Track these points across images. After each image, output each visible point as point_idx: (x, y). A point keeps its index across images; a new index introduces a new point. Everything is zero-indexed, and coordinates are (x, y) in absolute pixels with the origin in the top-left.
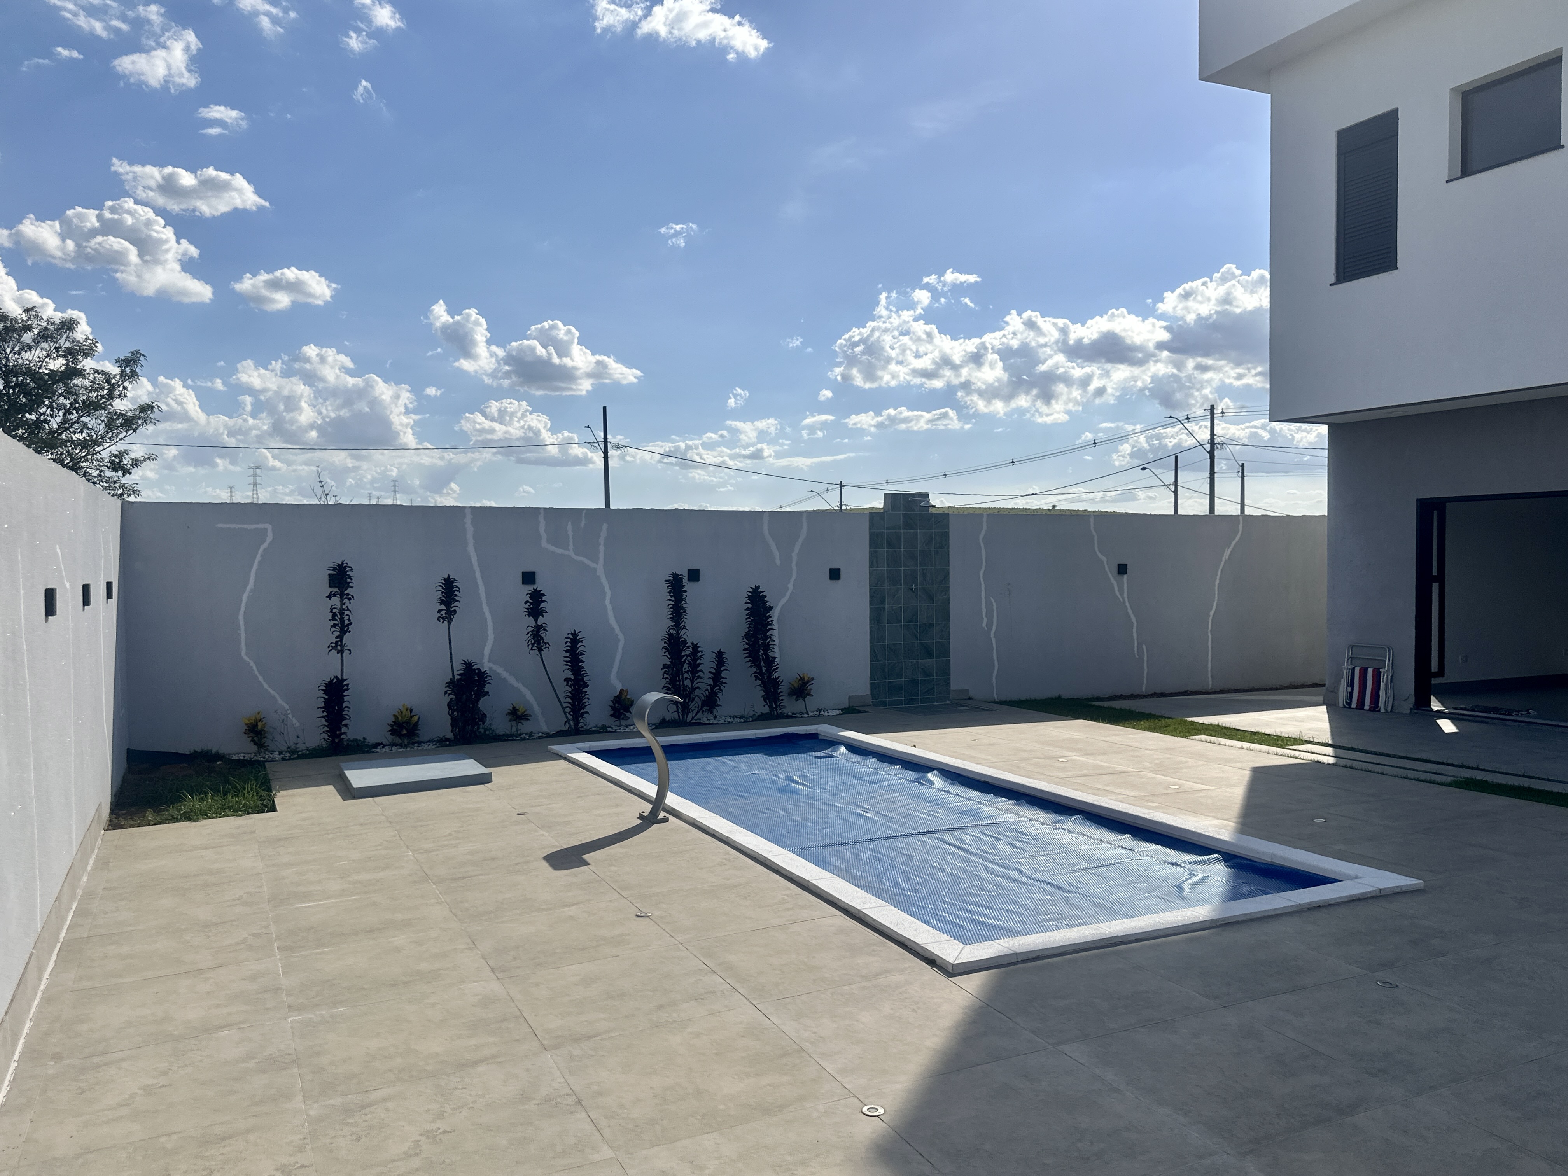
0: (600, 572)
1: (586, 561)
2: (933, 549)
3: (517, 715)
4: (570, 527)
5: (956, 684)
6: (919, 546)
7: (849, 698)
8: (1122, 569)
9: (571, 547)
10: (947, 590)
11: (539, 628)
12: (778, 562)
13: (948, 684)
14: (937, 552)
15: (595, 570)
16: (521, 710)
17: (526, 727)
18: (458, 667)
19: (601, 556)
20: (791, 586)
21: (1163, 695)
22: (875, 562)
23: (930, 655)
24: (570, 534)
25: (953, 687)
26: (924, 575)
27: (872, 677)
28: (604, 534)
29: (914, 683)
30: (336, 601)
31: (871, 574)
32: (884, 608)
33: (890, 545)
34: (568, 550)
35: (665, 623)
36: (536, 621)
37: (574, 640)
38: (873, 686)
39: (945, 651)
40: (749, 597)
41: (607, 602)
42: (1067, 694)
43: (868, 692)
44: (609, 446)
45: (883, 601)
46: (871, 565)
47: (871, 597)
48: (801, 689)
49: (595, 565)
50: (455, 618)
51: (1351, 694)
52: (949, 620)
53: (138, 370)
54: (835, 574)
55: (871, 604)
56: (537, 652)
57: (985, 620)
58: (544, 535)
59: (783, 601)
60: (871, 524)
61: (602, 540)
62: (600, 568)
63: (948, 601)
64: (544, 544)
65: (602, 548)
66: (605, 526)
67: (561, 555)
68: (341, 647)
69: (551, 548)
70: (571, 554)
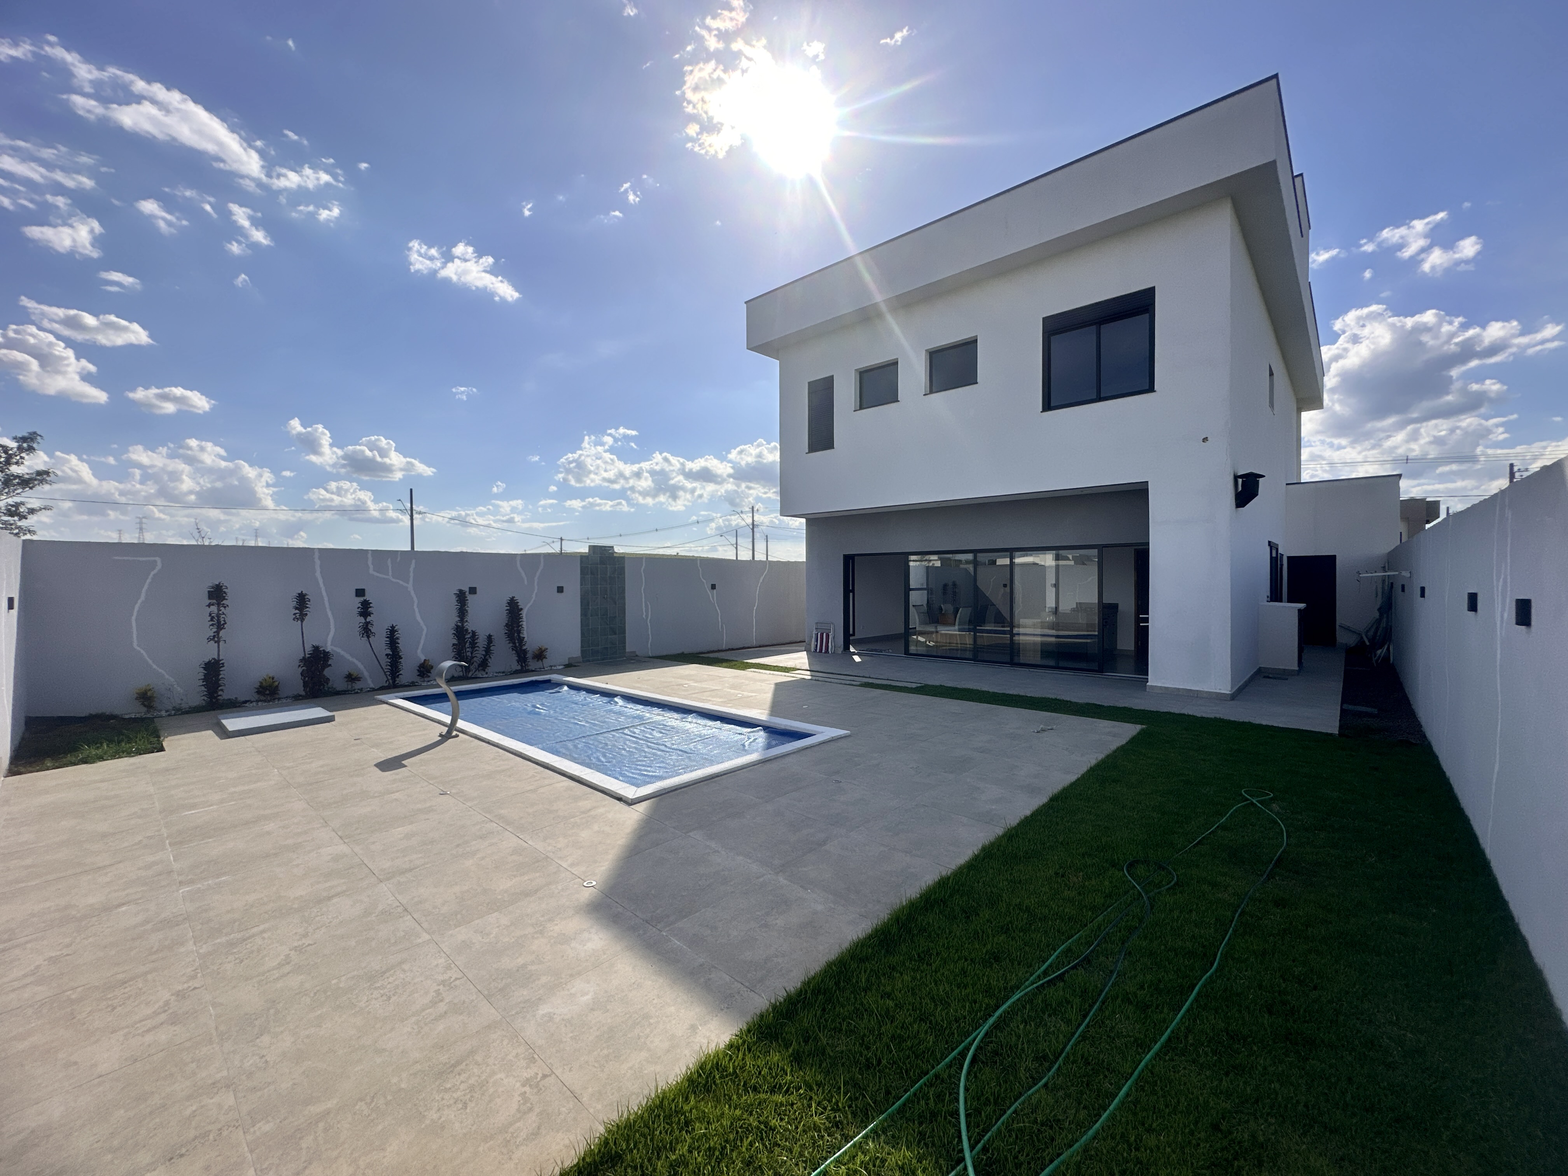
0: (411, 589)
1: (401, 582)
2: (616, 575)
3: (351, 678)
4: (389, 562)
5: (628, 649)
6: (608, 574)
7: (569, 659)
8: (713, 587)
9: (390, 573)
10: (624, 598)
11: (367, 623)
12: (526, 583)
13: (624, 647)
14: (618, 577)
15: (407, 588)
16: (355, 674)
17: (358, 685)
18: (309, 649)
19: (411, 579)
20: (534, 596)
21: (733, 649)
22: (583, 583)
23: (615, 634)
24: (390, 565)
25: (628, 650)
26: (611, 590)
27: (582, 647)
28: (413, 566)
29: (607, 648)
30: (214, 608)
31: (581, 589)
32: (589, 608)
33: (592, 573)
34: (388, 575)
35: (454, 619)
36: (365, 619)
37: (392, 631)
38: (582, 652)
39: (623, 631)
40: (508, 603)
41: (415, 607)
42: (686, 651)
43: (580, 655)
44: (414, 512)
45: (588, 605)
46: (581, 585)
47: (581, 602)
48: (540, 655)
49: (406, 585)
50: (307, 618)
51: (817, 645)
52: (625, 615)
53: (35, 445)
54: (560, 590)
55: (581, 606)
56: (366, 638)
57: (645, 614)
58: (371, 567)
59: (529, 605)
60: (581, 562)
61: (411, 569)
62: (410, 586)
63: (625, 604)
64: (371, 571)
65: (412, 574)
66: (414, 561)
67: (384, 579)
68: (216, 638)
69: (376, 574)
70: (390, 578)
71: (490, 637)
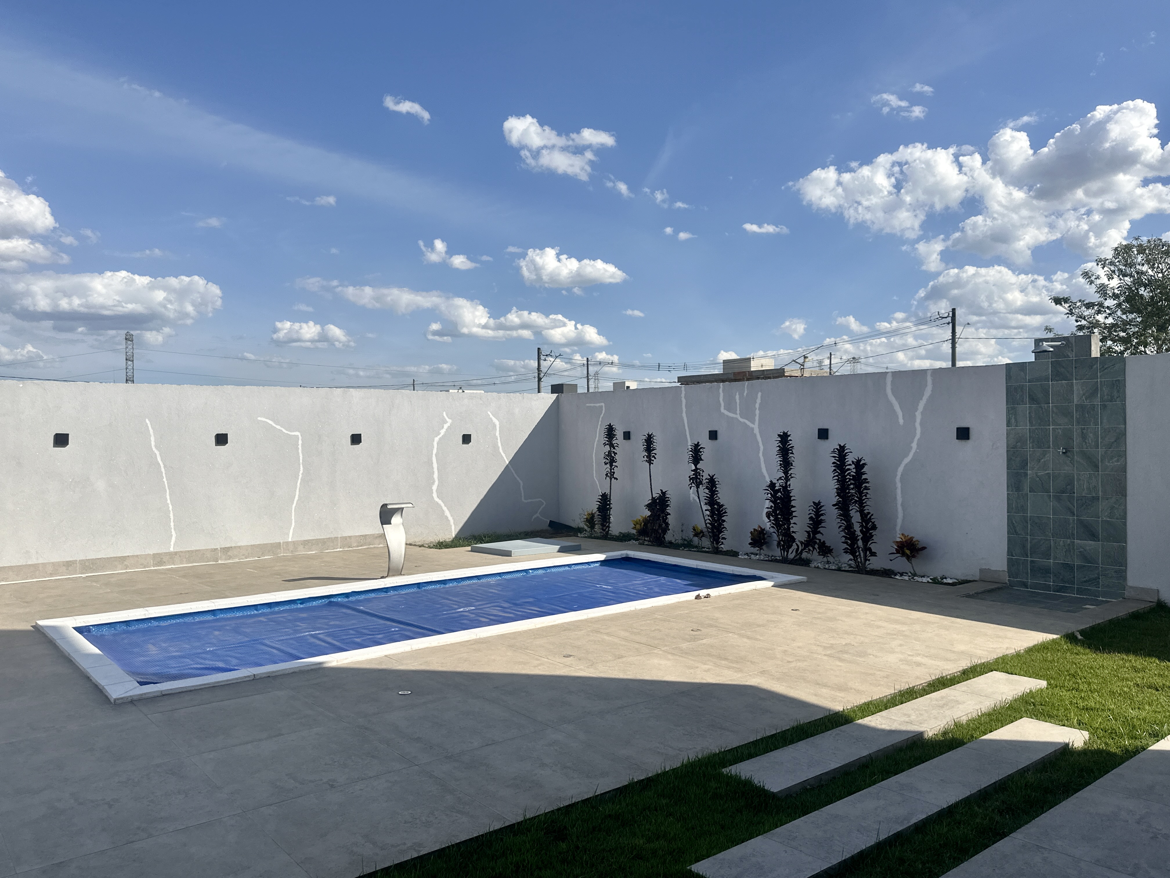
0: (756, 431)
1: (748, 422)
2: (1097, 402)
4: (737, 397)
5: (1136, 579)
6: (1075, 400)
7: (981, 570)
9: (738, 412)
10: (1123, 455)
11: (697, 471)
12: (901, 421)
13: (1122, 575)
14: (1104, 407)
15: (753, 429)
18: (657, 493)
19: (757, 418)
20: (914, 445)
22: (1013, 420)
23: (1093, 536)
24: (738, 401)
25: (1131, 582)
26: (1084, 437)
27: (1010, 552)
28: (759, 401)
29: (1069, 567)
30: (608, 448)
31: (1008, 435)
32: (1026, 474)
33: (1033, 399)
34: (736, 414)
36: (696, 466)
37: (713, 482)
38: (1011, 563)
39: (1118, 534)
41: (761, 454)
43: (1006, 569)
45: (1024, 464)
46: (1009, 424)
47: (1009, 460)
49: (753, 426)
50: (653, 461)
52: (1125, 495)
54: (963, 434)
55: (1008, 468)
56: (695, 489)
58: (722, 404)
59: (907, 460)
60: (1008, 377)
61: (757, 406)
62: (756, 427)
63: (1124, 469)
64: (722, 410)
65: (757, 412)
66: (760, 394)
67: (732, 418)
68: (611, 475)
69: (726, 413)
70: (738, 417)
71: (818, 506)
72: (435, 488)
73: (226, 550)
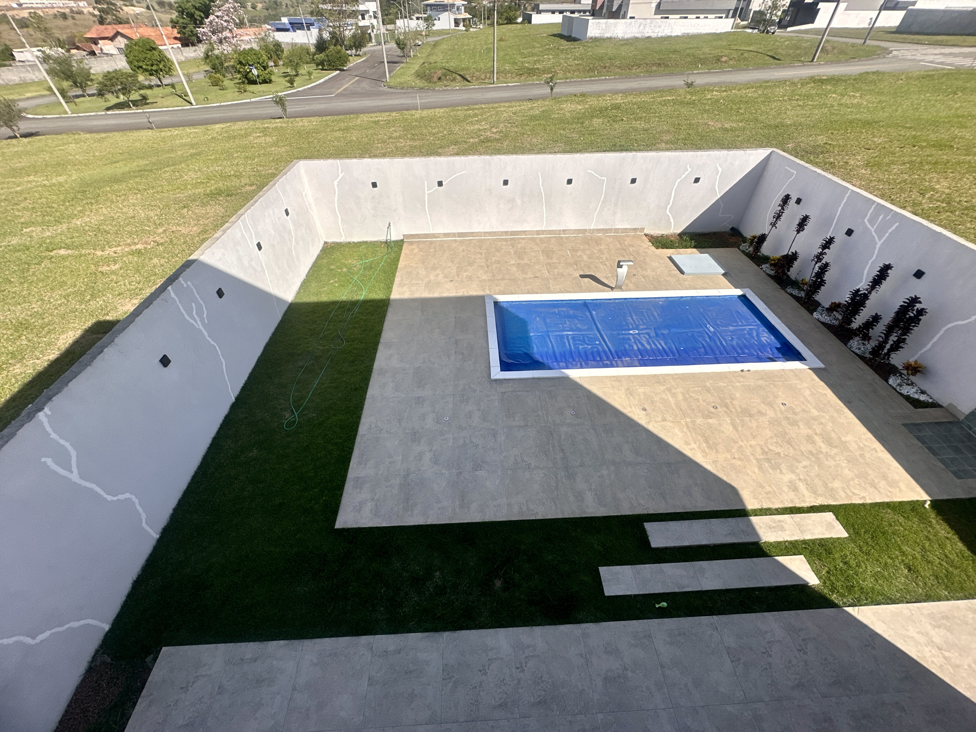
0: (878, 246)
1: (876, 237)
4: (881, 217)
9: (875, 227)
11: (821, 254)
15: (876, 243)
18: (791, 251)
19: (884, 238)
20: (974, 318)
24: (880, 220)
28: (894, 228)
30: (780, 208)
34: (873, 227)
36: (823, 250)
37: (826, 266)
48: (918, 370)
49: (878, 240)
56: (815, 262)
58: (868, 216)
59: (960, 323)
61: (890, 231)
62: (879, 244)
64: (866, 220)
65: (887, 235)
66: (897, 224)
67: (869, 229)
68: (774, 225)
69: (867, 223)
70: (873, 230)
71: (877, 317)
72: (669, 207)
73: (564, 231)
